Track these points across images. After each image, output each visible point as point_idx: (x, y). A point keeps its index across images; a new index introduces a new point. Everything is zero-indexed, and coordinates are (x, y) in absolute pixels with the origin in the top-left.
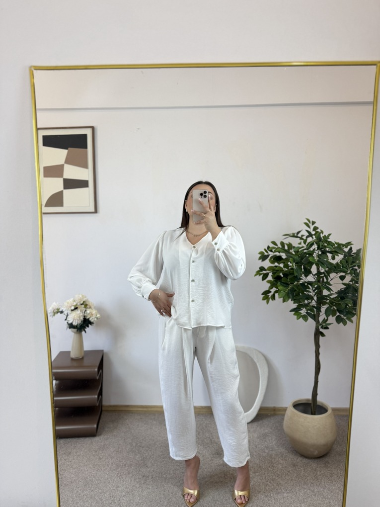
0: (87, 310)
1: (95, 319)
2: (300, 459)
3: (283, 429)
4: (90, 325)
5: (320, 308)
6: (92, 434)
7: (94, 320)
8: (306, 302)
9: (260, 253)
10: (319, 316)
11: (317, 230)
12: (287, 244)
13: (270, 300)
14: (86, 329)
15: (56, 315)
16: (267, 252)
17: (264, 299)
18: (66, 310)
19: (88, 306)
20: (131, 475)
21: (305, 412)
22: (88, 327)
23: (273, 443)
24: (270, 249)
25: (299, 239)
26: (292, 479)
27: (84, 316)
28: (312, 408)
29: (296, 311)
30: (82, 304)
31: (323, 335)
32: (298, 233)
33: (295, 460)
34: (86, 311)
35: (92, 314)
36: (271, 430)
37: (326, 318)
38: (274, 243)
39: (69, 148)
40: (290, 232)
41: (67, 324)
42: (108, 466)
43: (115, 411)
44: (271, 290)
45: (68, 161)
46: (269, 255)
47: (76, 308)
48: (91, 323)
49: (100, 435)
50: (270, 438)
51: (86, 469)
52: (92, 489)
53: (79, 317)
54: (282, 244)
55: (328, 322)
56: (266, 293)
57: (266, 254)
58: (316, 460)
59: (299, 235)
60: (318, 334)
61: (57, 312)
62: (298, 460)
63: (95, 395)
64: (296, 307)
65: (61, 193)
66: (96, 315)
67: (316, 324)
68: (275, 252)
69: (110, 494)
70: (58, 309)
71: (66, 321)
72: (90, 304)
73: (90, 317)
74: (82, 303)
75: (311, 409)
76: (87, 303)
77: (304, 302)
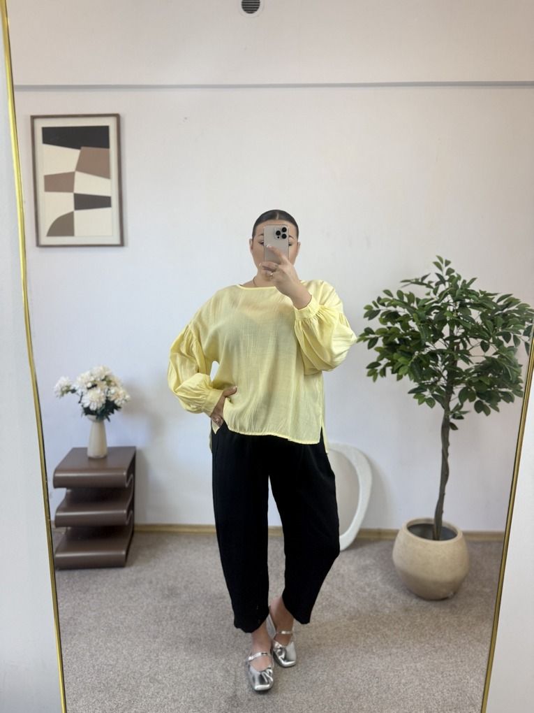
0: (111, 388)
1: (123, 402)
2: (415, 601)
3: (392, 561)
4: (115, 411)
5: (452, 388)
6: (119, 564)
7: (122, 404)
8: (432, 379)
9: (366, 308)
10: (449, 400)
11: (452, 274)
12: (406, 295)
13: (379, 376)
14: (110, 417)
15: (65, 395)
16: (377, 306)
17: (369, 375)
18: (79, 388)
19: (112, 384)
20: (173, 621)
21: (423, 536)
22: (113, 412)
23: (379, 579)
24: (381, 302)
25: (424, 287)
26: (403, 629)
27: (107, 397)
28: (435, 531)
29: (417, 392)
30: (103, 380)
31: (454, 427)
32: (424, 278)
33: (408, 602)
34: (109, 390)
35: (118, 395)
36: (374, 561)
37: (460, 404)
38: (388, 292)
39: (83, 148)
40: (412, 277)
41: (81, 408)
42: (142, 608)
43: (152, 532)
44: (381, 362)
45: (81, 167)
46: (379, 311)
47: (94, 386)
48: (117, 408)
49: (131, 565)
50: (373, 572)
51: (110, 613)
52: (119, 640)
53: (100, 398)
54: (400, 294)
55: (463, 410)
56: (373, 366)
57: (375, 309)
58: (438, 603)
59: (426, 281)
60: (447, 426)
61: (67, 391)
62: (412, 603)
63: (123, 509)
64: (417, 386)
65: (71, 216)
66: (125, 397)
67: (445, 412)
68: (388, 306)
69: (144, 647)
70: (68, 387)
71: (81, 404)
72: (115, 380)
73: (116, 399)
74: (103, 377)
75: (433, 532)
76: (111, 379)
77: (429, 379)
